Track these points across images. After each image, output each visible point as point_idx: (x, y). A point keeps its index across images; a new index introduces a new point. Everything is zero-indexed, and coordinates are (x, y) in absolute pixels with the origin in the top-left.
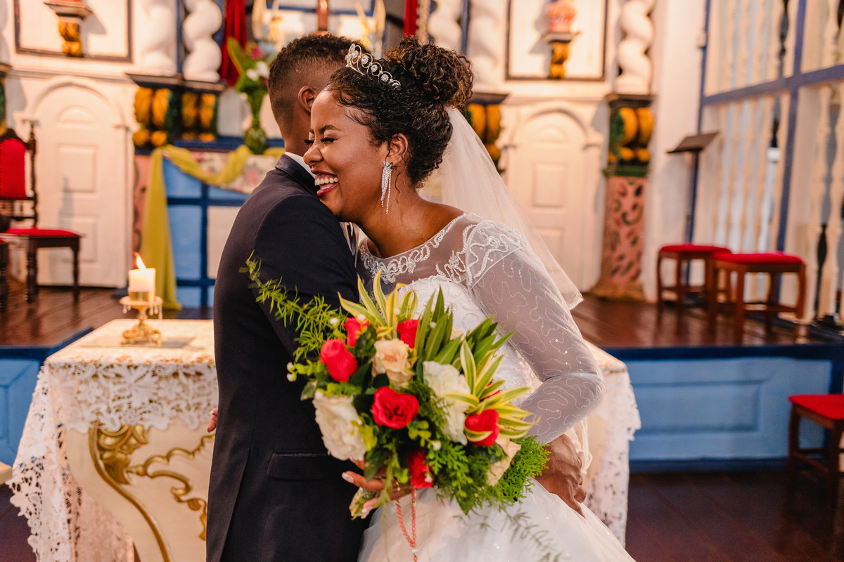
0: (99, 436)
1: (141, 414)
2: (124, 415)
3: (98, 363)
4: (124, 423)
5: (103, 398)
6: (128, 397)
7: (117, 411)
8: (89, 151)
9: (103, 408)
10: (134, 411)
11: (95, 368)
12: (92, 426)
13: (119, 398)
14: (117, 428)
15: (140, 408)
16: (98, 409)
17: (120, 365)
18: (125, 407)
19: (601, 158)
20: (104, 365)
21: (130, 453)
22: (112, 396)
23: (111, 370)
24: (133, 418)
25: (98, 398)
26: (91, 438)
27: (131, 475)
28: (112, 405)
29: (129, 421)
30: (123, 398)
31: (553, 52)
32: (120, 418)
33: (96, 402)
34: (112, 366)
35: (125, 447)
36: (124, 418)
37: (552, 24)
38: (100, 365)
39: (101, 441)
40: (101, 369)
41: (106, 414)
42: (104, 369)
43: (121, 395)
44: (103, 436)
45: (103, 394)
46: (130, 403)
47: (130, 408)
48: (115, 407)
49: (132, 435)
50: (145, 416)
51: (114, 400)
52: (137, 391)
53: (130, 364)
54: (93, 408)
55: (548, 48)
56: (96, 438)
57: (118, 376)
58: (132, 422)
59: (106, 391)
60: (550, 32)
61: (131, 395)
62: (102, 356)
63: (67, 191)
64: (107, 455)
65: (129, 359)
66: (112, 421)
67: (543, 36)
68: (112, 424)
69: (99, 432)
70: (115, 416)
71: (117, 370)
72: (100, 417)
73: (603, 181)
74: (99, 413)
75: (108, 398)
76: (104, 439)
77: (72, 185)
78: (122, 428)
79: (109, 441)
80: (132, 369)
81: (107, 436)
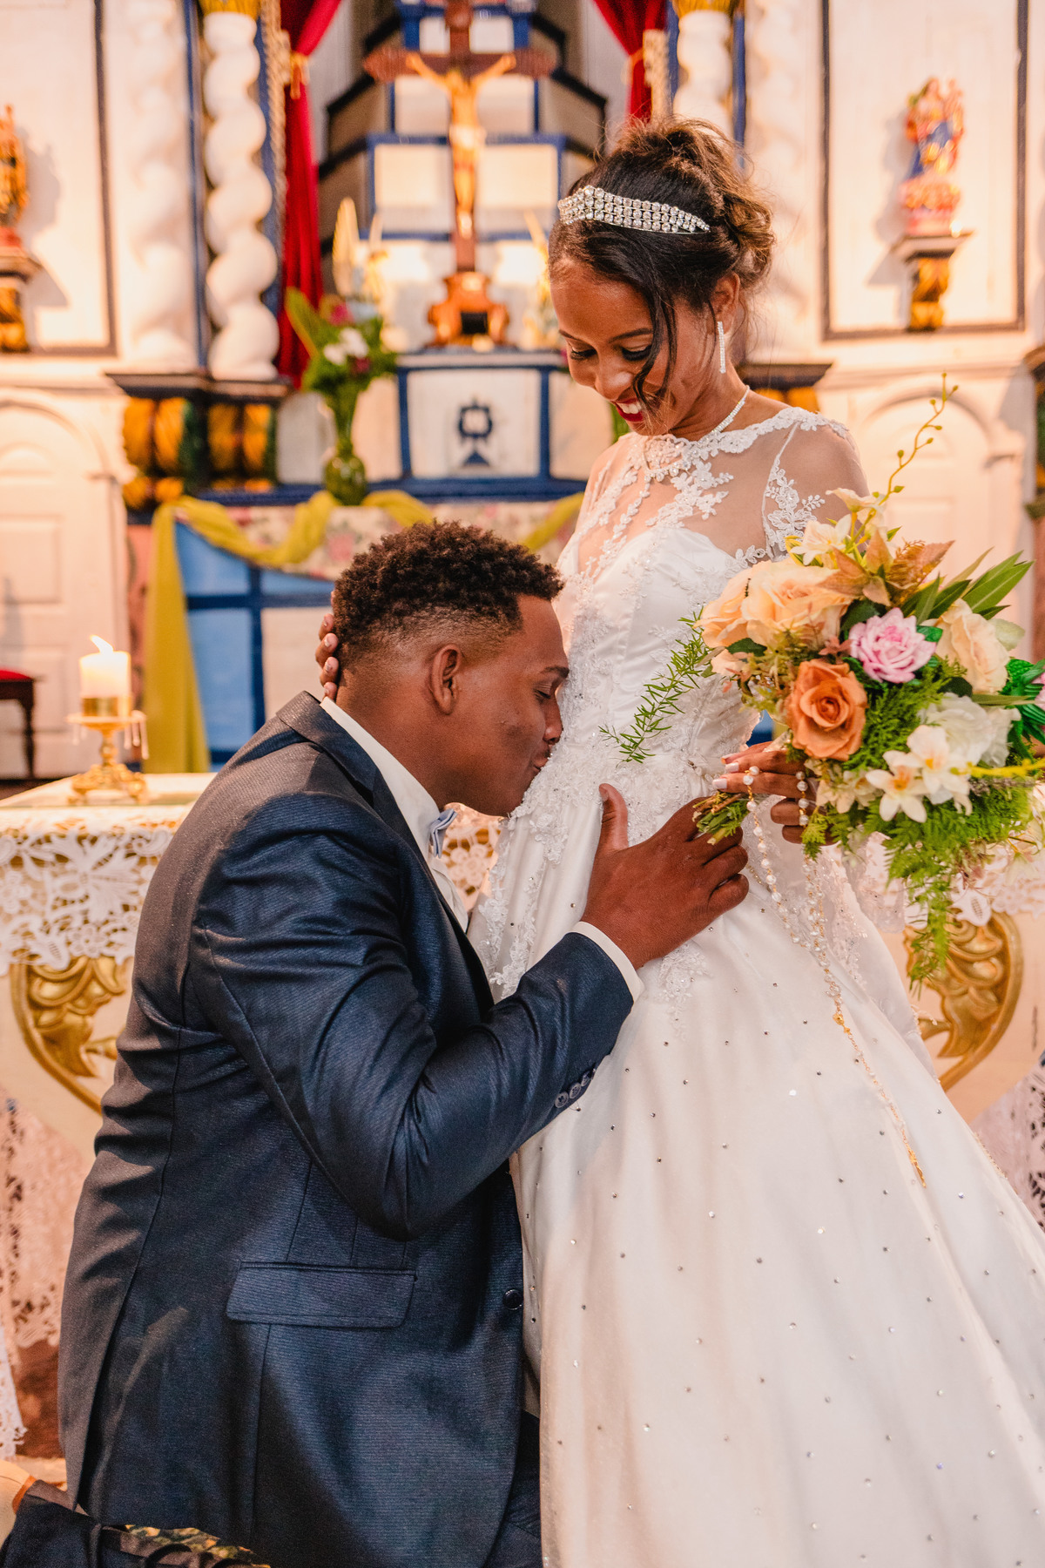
8: (46, 527)
19: (1022, 482)
31: (916, 278)
37: (914, 222)
55: (906, 271)
60: (908, 237)
63: (11, 602)
67: (894, 248)
73: (1028, 527)
77: (20, 591)
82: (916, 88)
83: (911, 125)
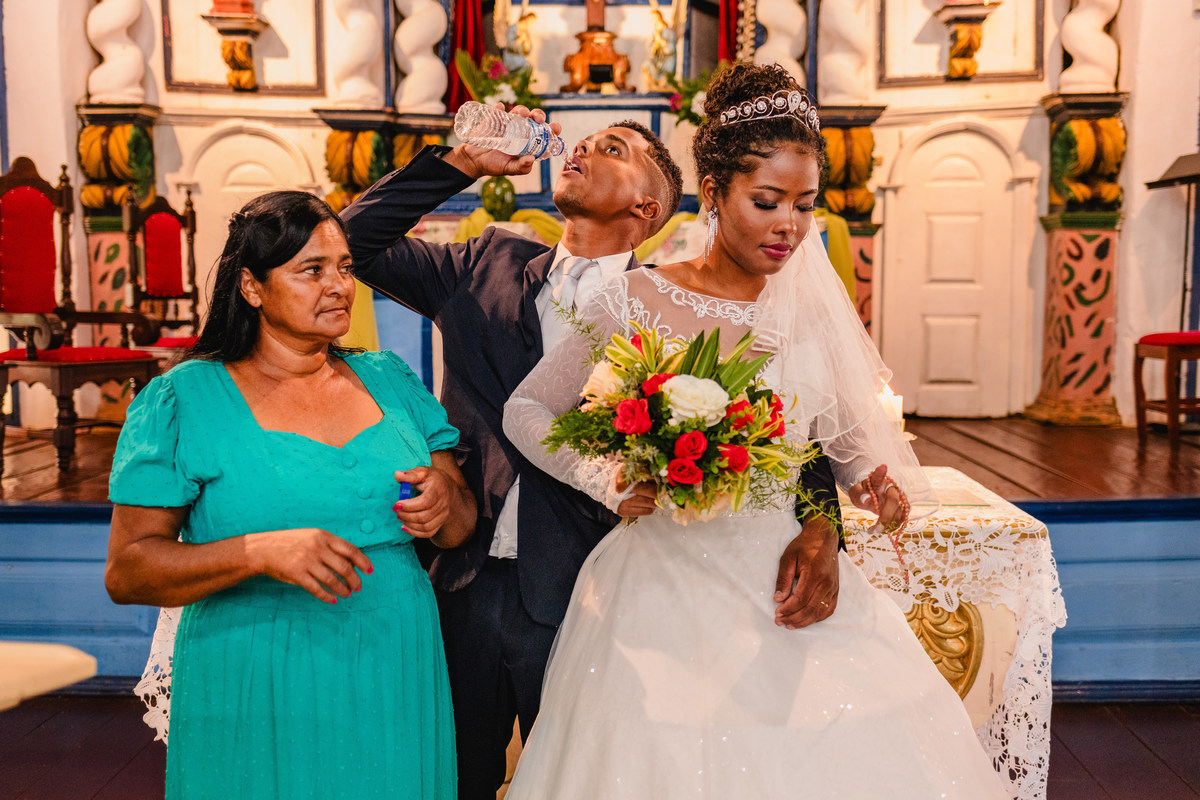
19: (1038, 200)
31: (954, 37)
55: (947, 32)
60: (946, 7)
67: (936, 14)
73: (1043, 234)
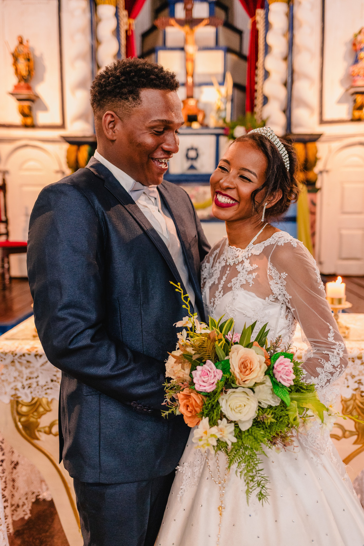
0: (17, 405)
1: (46, 390)
2: (34, 390)
3: (15, 353)
4: (34, 396)
5: (18, 378)
6: (36, 378)
7: (29, 387)
9: (19, 386)
10: (40, 388)
11: (12, 356)
12: (12, 399)
13: (30, 378)
14: (29, 400)
15: (45, 386)
16: (16, 386)
17: (29, 354)
18: (34, 385)
20: (18, 355)
21: (40, 418)
22: (25, 377)
23: (23, 358)
24: (40, 393)
25: (15, 378)
26: (12, 407)
27: (41, 433)
28: (26, 383)
29: (38, 395)
30: (33, 378)
31: (355, 101)
32: (31, 393)
33: (14, 381)
34: (24, 355)
35: (35, 414)
36: (34, 393)
37: (354, 81)
38: (16, 354)
39: (19, 409)
40: (16, 357)
41: (21, 390)
42: (18, 357)
43: (32, 376)
44: (20, 406)
45: (19, 376)
46: (37, 382)
47: (38, 385)
48: (27, 385)
49: (40, 405)
50: (48, 391)
51: (27, 380)
52: (41, 373)
53: (37, 353)
54: (12, 385)
56: (15, 406)
57: (28, 362)
58: (40, 395)
59: (20, 372)
61: (38, 376)
62: (17, 348)
64: (23, 419)
65: (36, 350)
66: (26, 395)
67: (347, 90)
68: (26, 397)
69: (18, 403)
70: (27, 391)
71: (27, 358)
72: (17, 392)
74: (16, 389)
75: (22, 378)
76: (21, 407)
78: (33, 399)
79: (24, 409)
80: (38, 357)
81: (23, 405)
82: (357, 31)
83: (354, 45)
